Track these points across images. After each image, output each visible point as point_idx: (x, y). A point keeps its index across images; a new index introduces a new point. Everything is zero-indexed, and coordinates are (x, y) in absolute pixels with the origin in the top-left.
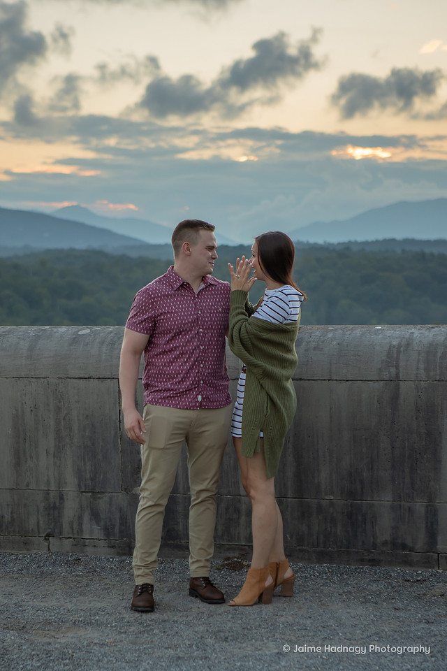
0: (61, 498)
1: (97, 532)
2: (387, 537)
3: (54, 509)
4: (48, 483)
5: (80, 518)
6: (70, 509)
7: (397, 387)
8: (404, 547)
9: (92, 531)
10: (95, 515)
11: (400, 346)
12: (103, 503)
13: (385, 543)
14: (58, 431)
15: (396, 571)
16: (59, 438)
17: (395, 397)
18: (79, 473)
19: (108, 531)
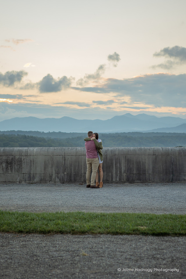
0: (52, 175)
1: (58, 180)
2: (105, 179)
3: (51, 177)
4: (50, 172)
5: (55, 178)
6: (54, 177)
7: (107, 156)
8: (108, 180)
9: (57, 180)
10: (58, 177)
11: (107, 150)
12: (59, 175)
13: (105, 180)
14: (52, 164)
15: (107, 184)
16: (52, 165)
17: (107, 158)
18: (55, 171)
19: (60, 180)
